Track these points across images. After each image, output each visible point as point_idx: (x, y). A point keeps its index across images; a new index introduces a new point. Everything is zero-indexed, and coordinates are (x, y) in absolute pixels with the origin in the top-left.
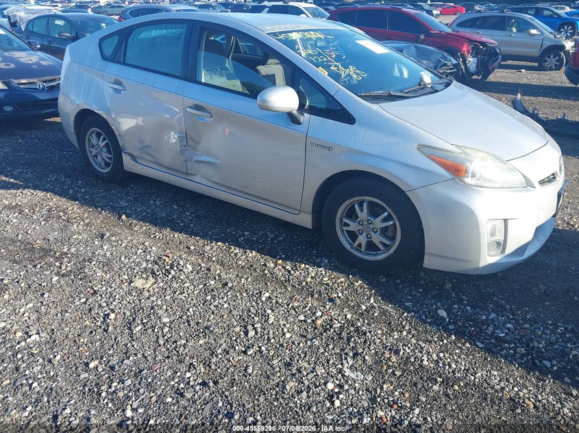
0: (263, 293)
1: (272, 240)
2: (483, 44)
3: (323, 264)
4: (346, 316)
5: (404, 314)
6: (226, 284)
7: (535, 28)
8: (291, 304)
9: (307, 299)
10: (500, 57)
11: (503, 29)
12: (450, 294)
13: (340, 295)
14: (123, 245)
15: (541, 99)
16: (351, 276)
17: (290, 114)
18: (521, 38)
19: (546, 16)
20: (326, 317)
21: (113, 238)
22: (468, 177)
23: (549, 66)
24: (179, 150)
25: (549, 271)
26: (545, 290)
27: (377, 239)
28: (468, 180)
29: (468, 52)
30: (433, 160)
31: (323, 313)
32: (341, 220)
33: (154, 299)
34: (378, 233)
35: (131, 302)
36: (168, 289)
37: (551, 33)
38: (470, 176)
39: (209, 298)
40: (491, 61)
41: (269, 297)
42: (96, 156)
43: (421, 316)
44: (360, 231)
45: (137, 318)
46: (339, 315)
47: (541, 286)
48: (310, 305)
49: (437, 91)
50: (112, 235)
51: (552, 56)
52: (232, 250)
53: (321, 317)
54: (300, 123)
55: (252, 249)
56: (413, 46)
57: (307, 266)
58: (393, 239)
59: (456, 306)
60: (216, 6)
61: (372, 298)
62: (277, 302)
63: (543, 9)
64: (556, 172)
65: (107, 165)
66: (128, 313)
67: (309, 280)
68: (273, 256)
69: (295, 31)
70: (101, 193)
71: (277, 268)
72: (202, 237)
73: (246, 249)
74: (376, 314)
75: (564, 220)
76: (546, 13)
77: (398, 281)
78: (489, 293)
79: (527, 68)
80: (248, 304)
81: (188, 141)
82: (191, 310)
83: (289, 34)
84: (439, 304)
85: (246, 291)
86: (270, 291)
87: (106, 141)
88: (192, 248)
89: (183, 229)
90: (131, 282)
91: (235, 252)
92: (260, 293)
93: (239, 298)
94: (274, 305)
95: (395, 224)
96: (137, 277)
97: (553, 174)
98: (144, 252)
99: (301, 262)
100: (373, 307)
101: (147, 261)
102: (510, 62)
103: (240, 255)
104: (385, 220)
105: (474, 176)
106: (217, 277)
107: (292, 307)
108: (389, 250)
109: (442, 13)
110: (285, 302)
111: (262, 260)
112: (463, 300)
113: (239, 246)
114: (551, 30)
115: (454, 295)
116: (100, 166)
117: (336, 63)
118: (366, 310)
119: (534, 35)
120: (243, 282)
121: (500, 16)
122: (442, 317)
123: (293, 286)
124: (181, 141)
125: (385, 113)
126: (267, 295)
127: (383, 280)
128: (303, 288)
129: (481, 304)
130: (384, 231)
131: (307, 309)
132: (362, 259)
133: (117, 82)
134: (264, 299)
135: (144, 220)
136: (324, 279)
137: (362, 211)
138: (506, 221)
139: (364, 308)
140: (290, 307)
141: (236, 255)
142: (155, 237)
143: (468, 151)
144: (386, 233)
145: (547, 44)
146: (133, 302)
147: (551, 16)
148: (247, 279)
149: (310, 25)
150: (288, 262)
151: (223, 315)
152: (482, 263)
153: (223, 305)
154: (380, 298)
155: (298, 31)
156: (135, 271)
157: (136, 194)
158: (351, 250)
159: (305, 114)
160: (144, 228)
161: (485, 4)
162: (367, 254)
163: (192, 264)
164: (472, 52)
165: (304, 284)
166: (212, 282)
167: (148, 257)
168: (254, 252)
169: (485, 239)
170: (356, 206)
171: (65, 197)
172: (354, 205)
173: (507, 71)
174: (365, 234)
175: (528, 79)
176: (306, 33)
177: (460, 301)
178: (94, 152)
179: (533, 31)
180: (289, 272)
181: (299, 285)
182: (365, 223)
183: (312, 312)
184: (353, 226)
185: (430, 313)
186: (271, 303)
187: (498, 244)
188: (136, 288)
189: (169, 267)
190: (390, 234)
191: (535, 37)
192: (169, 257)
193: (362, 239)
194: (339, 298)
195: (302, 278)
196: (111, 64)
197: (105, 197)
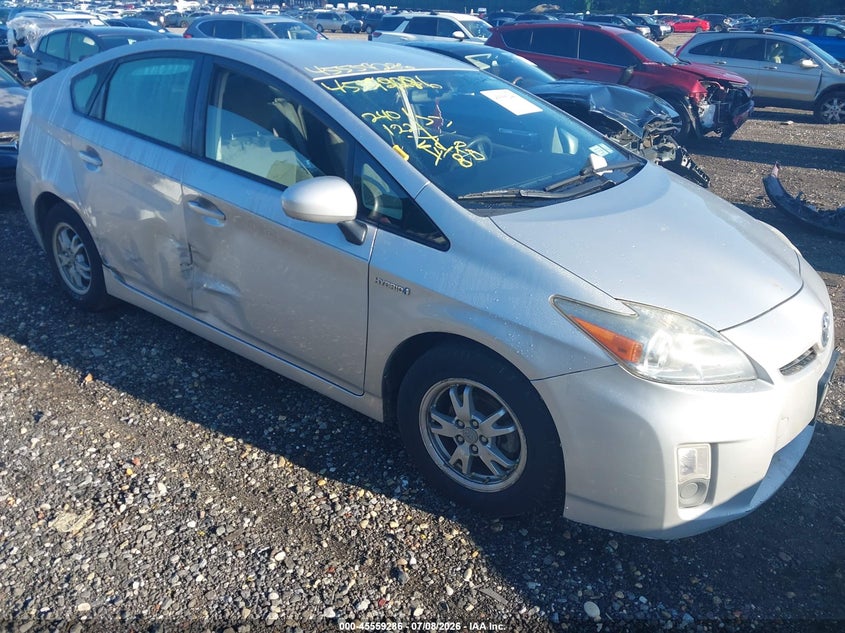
0: (273, 553)
1: (323, 433)
2: (725, 83)
3: (398, 490)
4: (413, 610)
5: (520, 608)
6: (213, 530)
7: (809, 57)
8: (318, 581)
9: (351, 569)
10: (752, 103)
11: (761, 58)
12: (613, 565)
13: (413, 561)
14: (67, 436)
15: (814, 172)
16: (441, 519)
17: (342, 227)
18: (790, 72)
19: (831, 38)
20: (375, 613)
21: (55, 422)
22: (642, 363)
23: (831, 116)
24: (179, 270)
25: (802, 518)
26: (790, 564)
27: (487, 455)
28: (644, 368)
29: (701, 96)
30: (580, 327)
31: (372, 603)
32: (428, 414)
33: (78, 557)
34: (488, 446)
35: (36, 563)
36: (110, 536)
37: (835, 66)
38: (646, 362)
39: (175, 559)
40: (737, 111)
41: (283, 563)
42: (67, 267)
43: (552, 614)
44: (460, 439)
45: (33, 602)
46: (402, 608)
47: (783, 555)
48: (353, 582)
49: (612, 185)
50: (54, 416)
51: (835, 101)
52: (246, 454)
53: (366, 612)
54: (358, 242)
55: (281, 452)
56: (606, 90)
57: (369, 494)
58: (514, 456)
59: (620, 595)
60: (342, 16)
61: (470, 571)
62: (294, 575)
63: (826, 26)
64: (816, 345)
65: (85, 282)
66: (19, 592)
67: (365, 524)
68: (313, 469)
69: (369, 76)
70: (70, 329)
71: (313, 497)
72: (205, 424)
73: (272, 452)
74: (470, 608)
75: (836, 406)
76: (830, 32)
77: (524, 532)
78: (686, 564)
79: (797, 119)
80: (242, 576)
81: (193, 256)
82: (136, 585)
83: (358, 82)
84: (589, 587)
85: (247, 545)
86: (288, 549)
87: (81, 245)
88: (181, 446)
89: (178, 406)
90: (53, 517)
91: (250, 459)
92: (269, 551)
93: (229, 562)
94: (288, 581)
95: (516, 431)
96: (67, 507)
97: (811, 349)
98: (98, 451)
99: (361, 485)
100: (468, 590)
101: (96, 471)
102: (771, 109)
103: (256, 465)
104: (501, 423)
105: (653, 361)
106: (203, 514)
107: (319, 586)
108: (509, 475)
109: (674, 30)
110: (309, 574)
111: (293, 478)
112: (636, 580)
113: (260, 447)
114: (835, 61)
115: (620, 567)
116: (75, 284)
117: (431, 137)
118: (453, 598)
119: (808, 68)
120: (246, 525)
121: (757, 39)
122: (591, 619)
123: (333, 537)
124: (182, 255)
125: (500, 234)
126: (281, 556)
127: (497, 529)
128: (349, 544)
129: (668, 592)
130: (500, 443)
131: (345, 592)
132: (463, 488)
133: (92, 153)
134: (272, 566)
135: (119, 385)
136: (393, 525)
137: (461, 402)
138: (714, 446)
139: (451, 592)
140: (315, 586)
141: (250, 465)
142: (127, 421)
143: (646, 311)
144: (504, 446)
145: (828, 82)
146: (40, 565)
147: (838, 38)
148: (255, 517)
149: (404, 64)
150: (337, 484)
151: (190, 601)
152: (669, 523)
153: (195, 577)
154: (484, 570)
155: (375, 76)
156: (68, 494)
157: (125, 333)
158: (445, 469)
159: (368, 226)
160: (115, 403)
161: (740, 17)
162: (473, 479)
163: (170, 482)
164: (708, 96)
165: (354, 533)
166: (192, 524)
167: (101, 464)
168: (282, 459)
169: (675, 477)
170: (452, 393)
171: (8, 336)
172: (448, 390)
173: (765, 122)
174: (467, 444)
175: (796, 137)
176: (390, 81)
177: (629, 584)
178: (66, 261)
179: (807, 63)
180: (333, 505)
181: (344, 536)
182: (467, 425)
183: (351, 600)
184: (448, 429)
185: (569, 608)
186: (283, 575)
187: (700, 485)
188: (56, 532)
189: (127, 487)
190: (510, 447)
191: (809, 72)
192: (134, 465)
193: (462, 453)
194: (409, 566)
195: (353, 520)
196: (84, 122)
197: (72, 338)
